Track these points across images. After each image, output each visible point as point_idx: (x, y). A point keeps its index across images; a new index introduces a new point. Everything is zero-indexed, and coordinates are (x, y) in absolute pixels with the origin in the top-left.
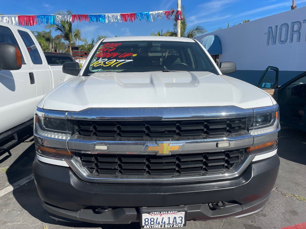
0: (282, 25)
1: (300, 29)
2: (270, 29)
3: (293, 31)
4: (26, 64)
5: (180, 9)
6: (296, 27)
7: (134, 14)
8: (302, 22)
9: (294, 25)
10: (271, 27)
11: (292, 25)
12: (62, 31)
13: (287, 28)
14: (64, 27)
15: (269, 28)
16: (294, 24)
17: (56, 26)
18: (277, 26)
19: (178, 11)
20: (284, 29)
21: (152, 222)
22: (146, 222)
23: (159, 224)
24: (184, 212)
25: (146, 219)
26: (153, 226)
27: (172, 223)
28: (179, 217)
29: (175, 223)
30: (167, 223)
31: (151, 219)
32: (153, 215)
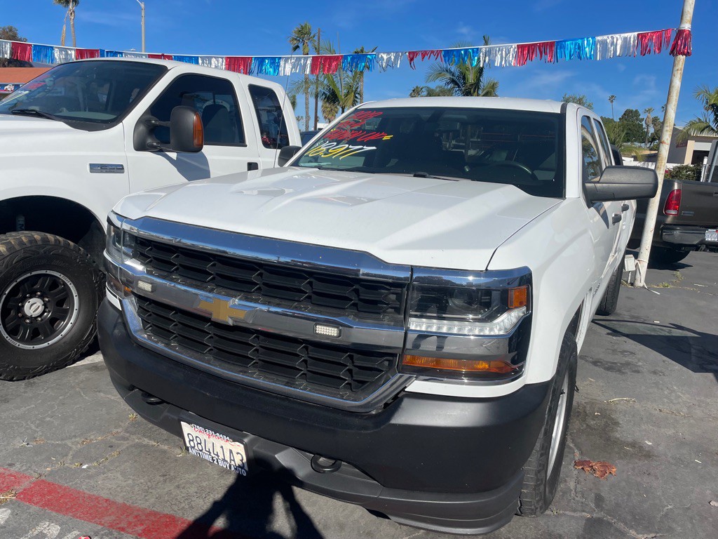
4: (246, 146)
5: (690, 26)
7: (552, 44)
12: (459, 87)
14: (464, 78)
17: (448, 76)
19: (680, 32)
21: (198, 444)
22: (190, 441)
23: (210, 453)
24: (242, 446)
25: (188, 434)
26: (201, 453)
27: (229, 461)
28: (238, 453)
29: (233, 462)
30: (221, 457)
31: (196, 437)
32: (196, 429)
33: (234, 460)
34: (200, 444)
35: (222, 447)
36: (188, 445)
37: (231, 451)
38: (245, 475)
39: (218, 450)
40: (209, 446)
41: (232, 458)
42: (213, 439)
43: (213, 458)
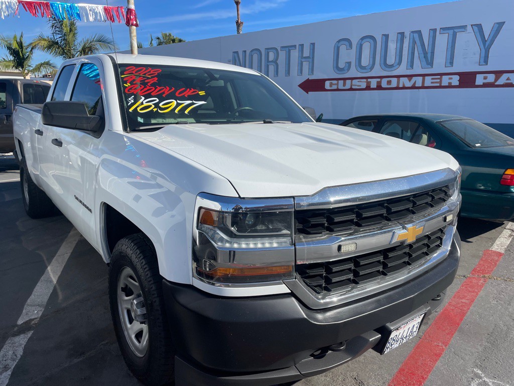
0: (252, 51)
1: (277, 59)
2: (236, 54)
3: (268, 61)
6: (272, 56)
8: (279, 49)
9: (268, 53)
10: (237, 52)
11: (266, 53)
13: (259, 56)
15: (234, 52)
16: (269, 51)
18: (245, 52)
20: (255, 57)
23: (398, 341)
35: (409, 328)
40: (400, 335)
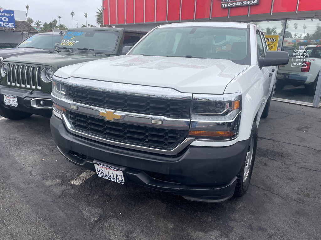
21: (102, 173)
22: (98, 171)
23: (107, 176)
24: (122, 172)
25: (97, 169)
26: (103, 176)
27: (116, 179)
28: (120, 175)
29: (118, 179)
30: (112, 177)
31: (101, 170)
32: (101, 167)
33: (118, 178)
34: (103, 172)
35: (113, 173)
36: (97, 173)
37: (117, 175)
38: (123, 184)
39: (111, 174)
40: (107, 173)
41: (117, 177)
42: (108, 170)
43: (108, 178)
